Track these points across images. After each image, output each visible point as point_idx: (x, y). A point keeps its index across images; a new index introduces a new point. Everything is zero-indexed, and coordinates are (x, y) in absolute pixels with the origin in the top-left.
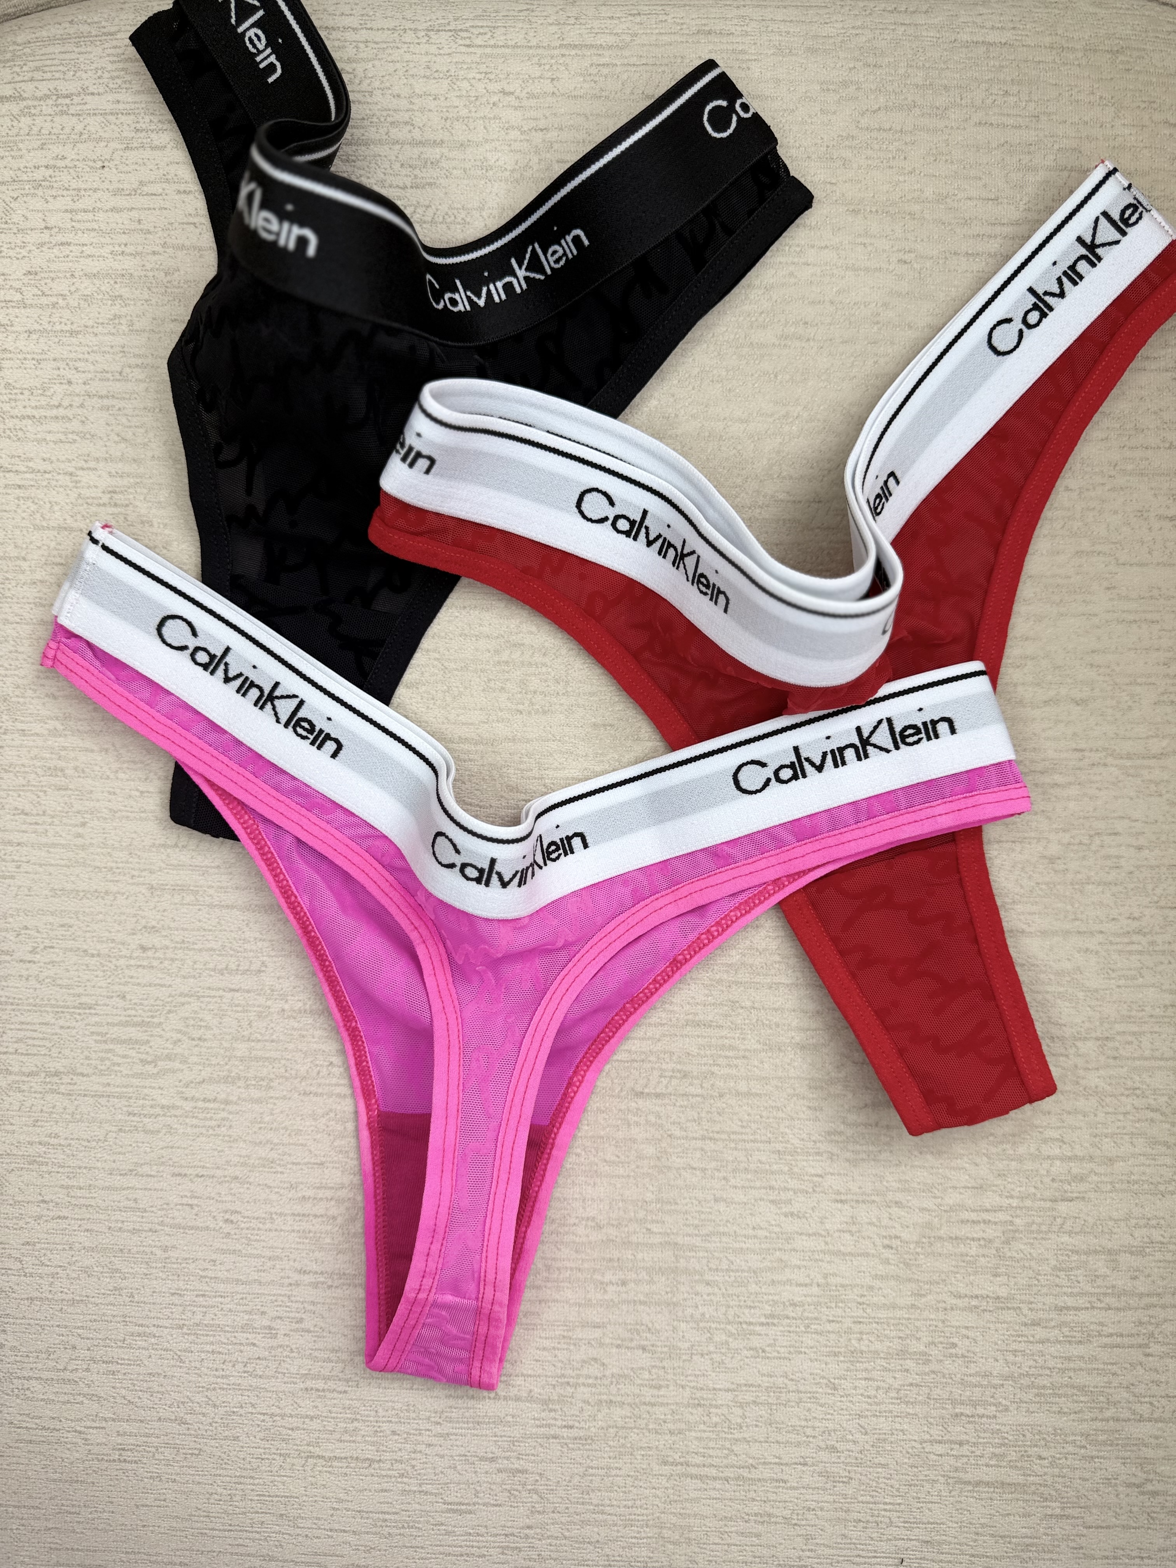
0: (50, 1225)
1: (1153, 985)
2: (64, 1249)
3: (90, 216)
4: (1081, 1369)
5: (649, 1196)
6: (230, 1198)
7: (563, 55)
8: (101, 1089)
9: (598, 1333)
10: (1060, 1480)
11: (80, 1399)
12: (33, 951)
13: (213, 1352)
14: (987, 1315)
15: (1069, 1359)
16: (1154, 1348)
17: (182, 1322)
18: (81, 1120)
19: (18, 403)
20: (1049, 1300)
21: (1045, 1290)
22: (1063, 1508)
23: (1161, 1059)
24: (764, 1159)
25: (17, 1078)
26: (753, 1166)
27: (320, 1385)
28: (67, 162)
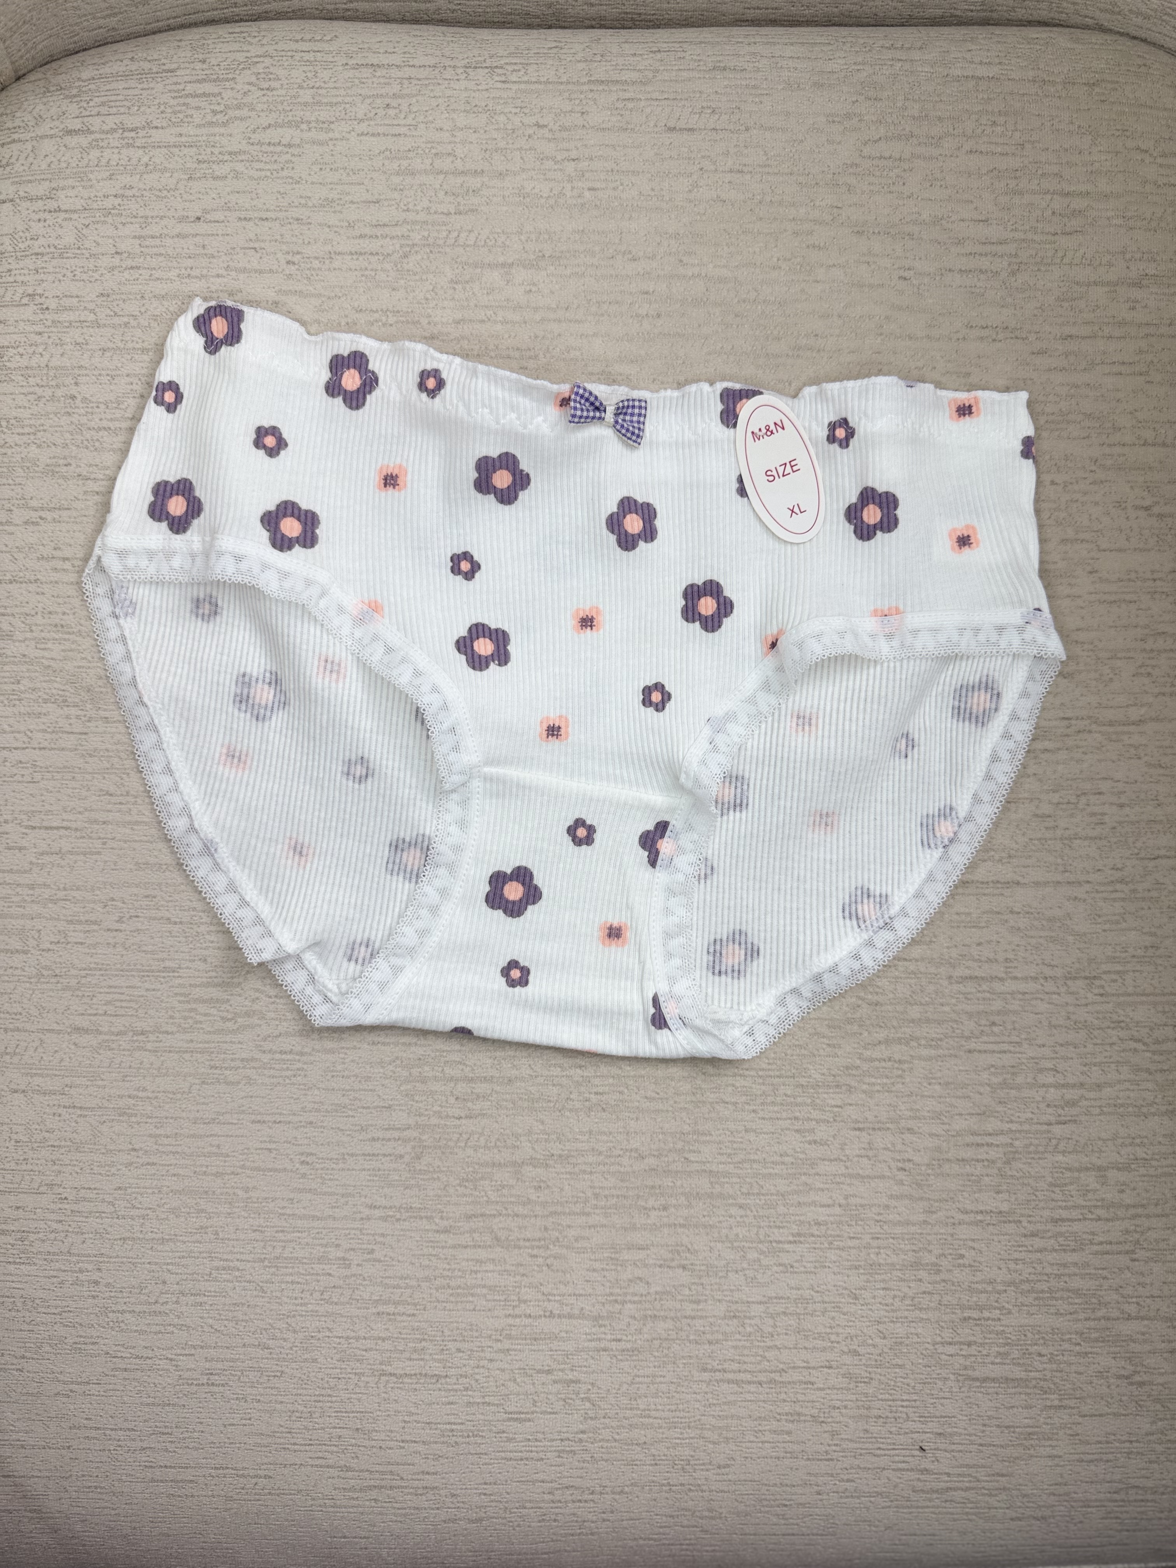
0: (139, 1171)
1: (1135, 929)
2: (153, 1193)
3: (157, 242)
4: (1075, 1275)
5: (686, 1128)
6: (306, 1142)
7: (591, 91)
8: (185, 1045)
9: (642, 1255)
10: (1058, 1374)
11: (170, 1329)
12: (120, 920)
13: (292, 1282)
14: (991, 1227)
15: (1065, 1265)
16: (1141, 1254)
17: (263, 1256)
18: (166, 1075)
20: (1047, 1213)
21: (1042, 1204)
22: (1060, 1400)
23: (1144, 995)
24: (789, 1093)
25: (107, 1037)
26: (780, 1100)
27: (391, 1309)
28: (134, 191)
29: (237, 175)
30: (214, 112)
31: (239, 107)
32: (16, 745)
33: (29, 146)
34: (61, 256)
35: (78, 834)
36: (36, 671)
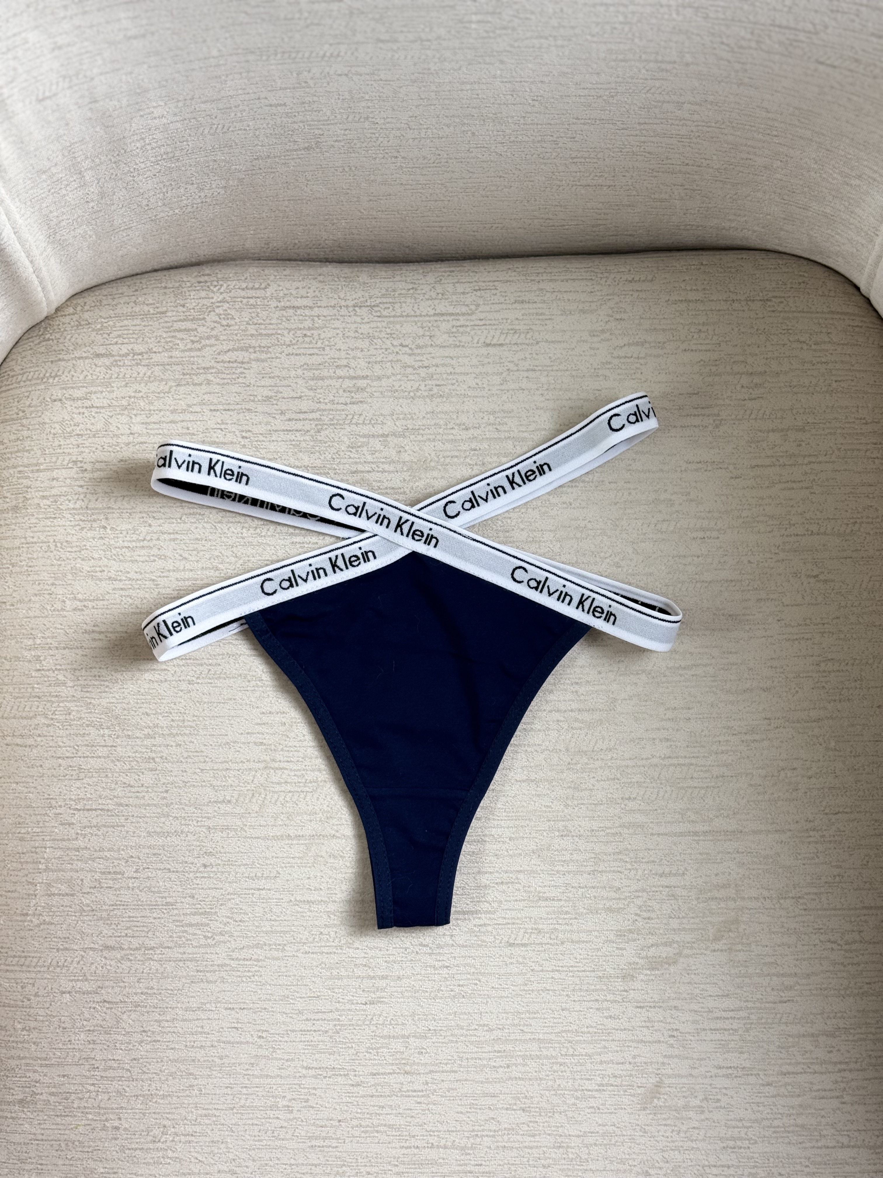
0: (148, 1047)
1: (825, 863)
2: (158, 1062)
3: (157, 426)
6: (261, 1022)
7: (436, 321)
8: (180, 956)
12: (137, 871)
13: (252, 1124)
14: (738, 1080)
15: (793, 1107)
17: (232, 1106)
19: (119, 540)
20: (777, 1068)
21: (773, 1062)
23: (835, 910)
24: (591, 982)
25: (128, 952)
26: (585, 987)
27: (321, 1143)
28: (140, 394)
29: (209, 383)
30: (193, 342)
31: (208, 338)
32: (68, 755)
33: (70, 364)
34: (94, 436)
35: (109, 813)
36: (82, 706)
